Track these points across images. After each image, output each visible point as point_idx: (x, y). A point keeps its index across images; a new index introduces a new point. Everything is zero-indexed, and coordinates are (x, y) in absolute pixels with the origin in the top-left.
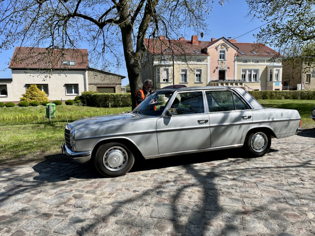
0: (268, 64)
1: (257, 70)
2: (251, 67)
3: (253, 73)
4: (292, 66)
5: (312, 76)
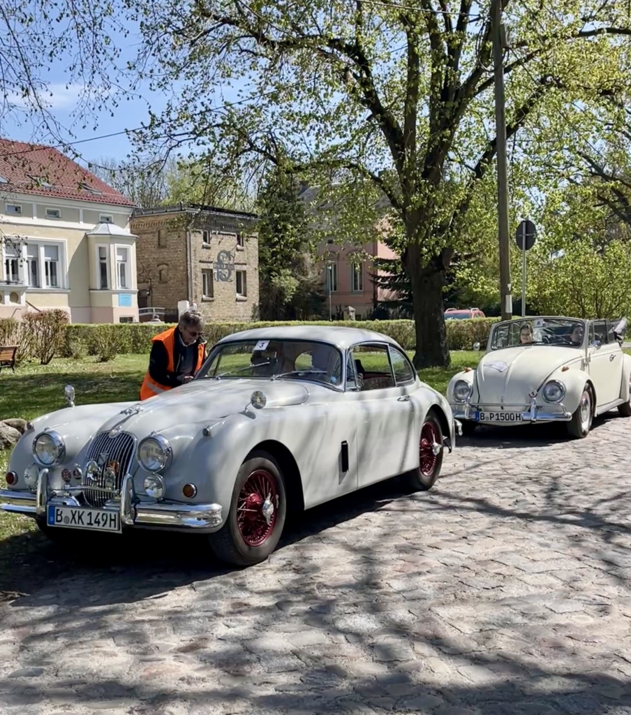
0: (90, 226)
1: (57, 247)
2: (36, 232)
3: (43, 258)
4: (156, 239)
5: (215, 277)
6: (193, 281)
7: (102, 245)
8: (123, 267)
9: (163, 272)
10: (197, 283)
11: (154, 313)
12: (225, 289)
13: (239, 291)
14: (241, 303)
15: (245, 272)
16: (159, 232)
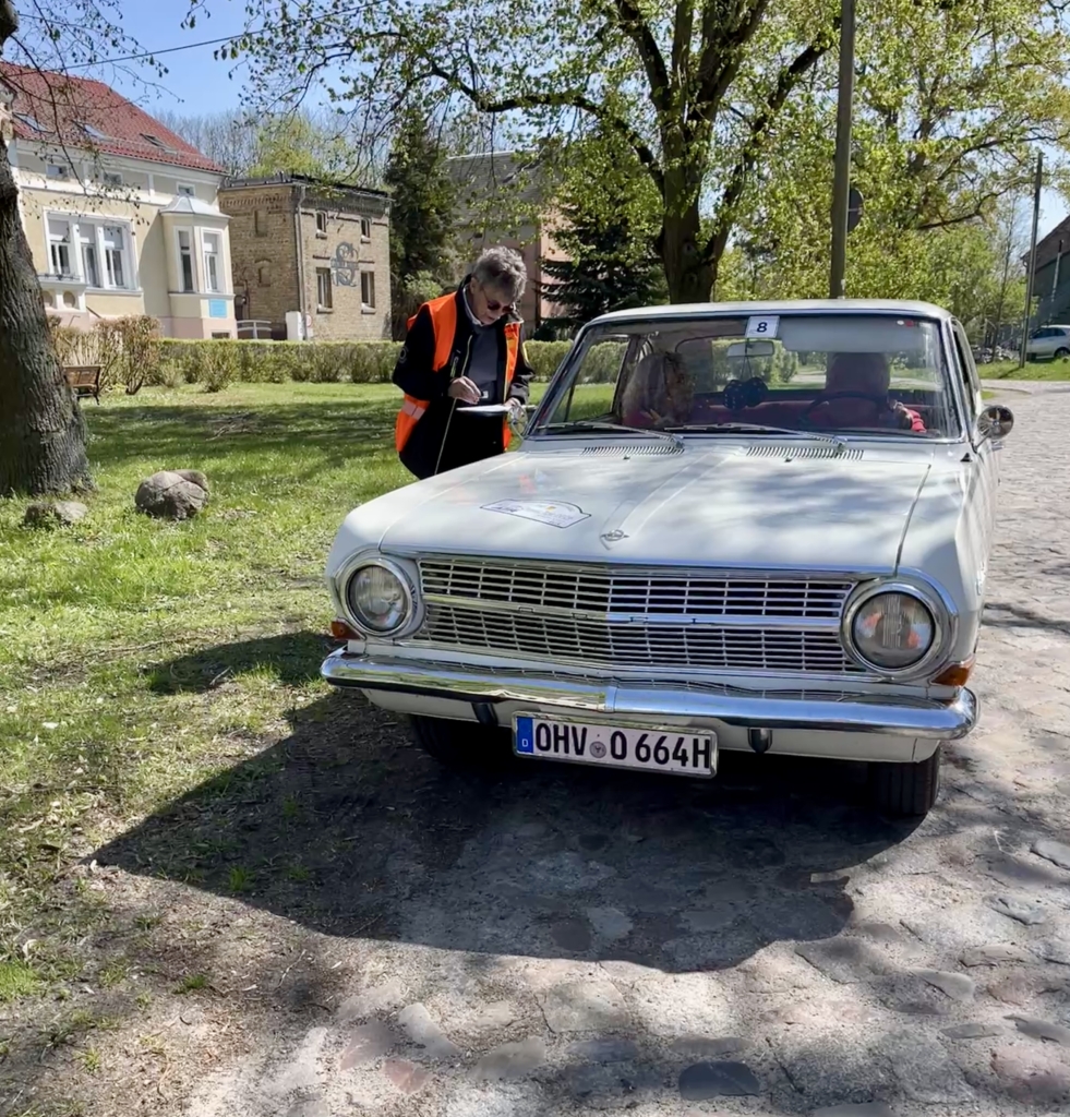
0: (165, 200)
1: (120, 229)
3: (104, 244)
4: (252, 224)
5: (334, 279)
6: (306, 284)
7: (182, 229)
8: (212, 260)
9: (264, 272)
11: (255, 329)
13: (365, 300)
14: (368, 317)
15: (372, 274)
16: (256, 213)
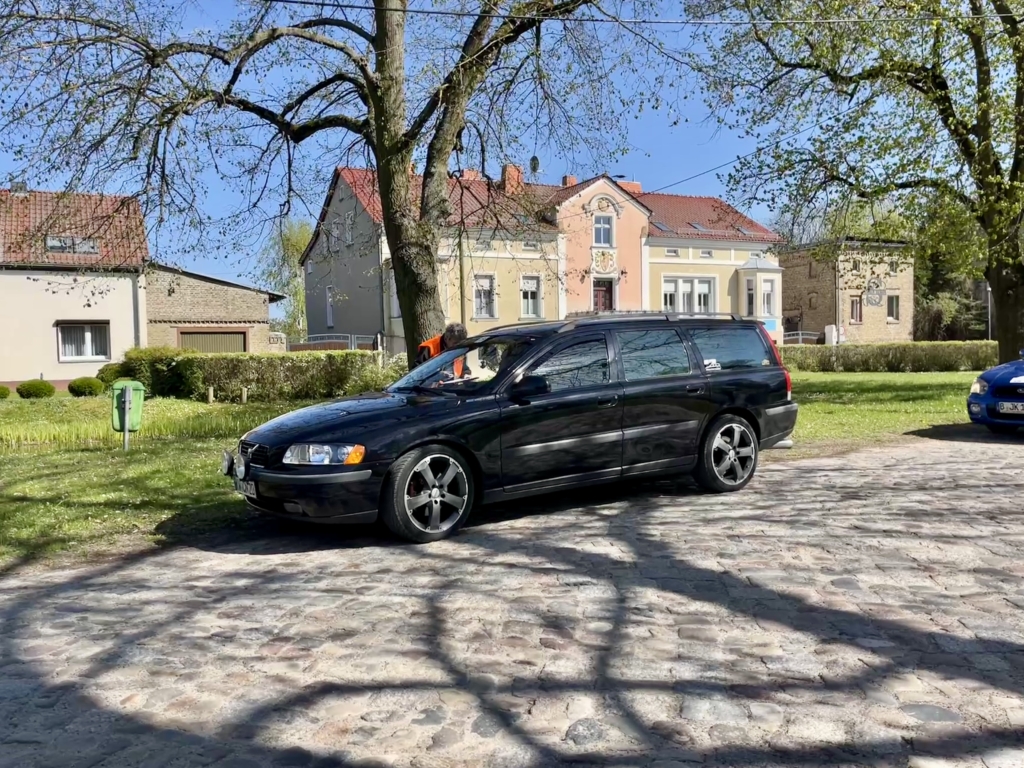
0: (741, 262)
1: (710, 281)
2: (691, 270)
4: (808, 270)
5: (865, 301)
6: (841, 307)
7: (750, 278)
8: (769, 296)
9: (813, 300)
10: (844, 308)
11: (800, 338)
12: (875, 313)
13: (890, 313)
14: (891, 326)
15: (897, 297)
16: (811, 264)
